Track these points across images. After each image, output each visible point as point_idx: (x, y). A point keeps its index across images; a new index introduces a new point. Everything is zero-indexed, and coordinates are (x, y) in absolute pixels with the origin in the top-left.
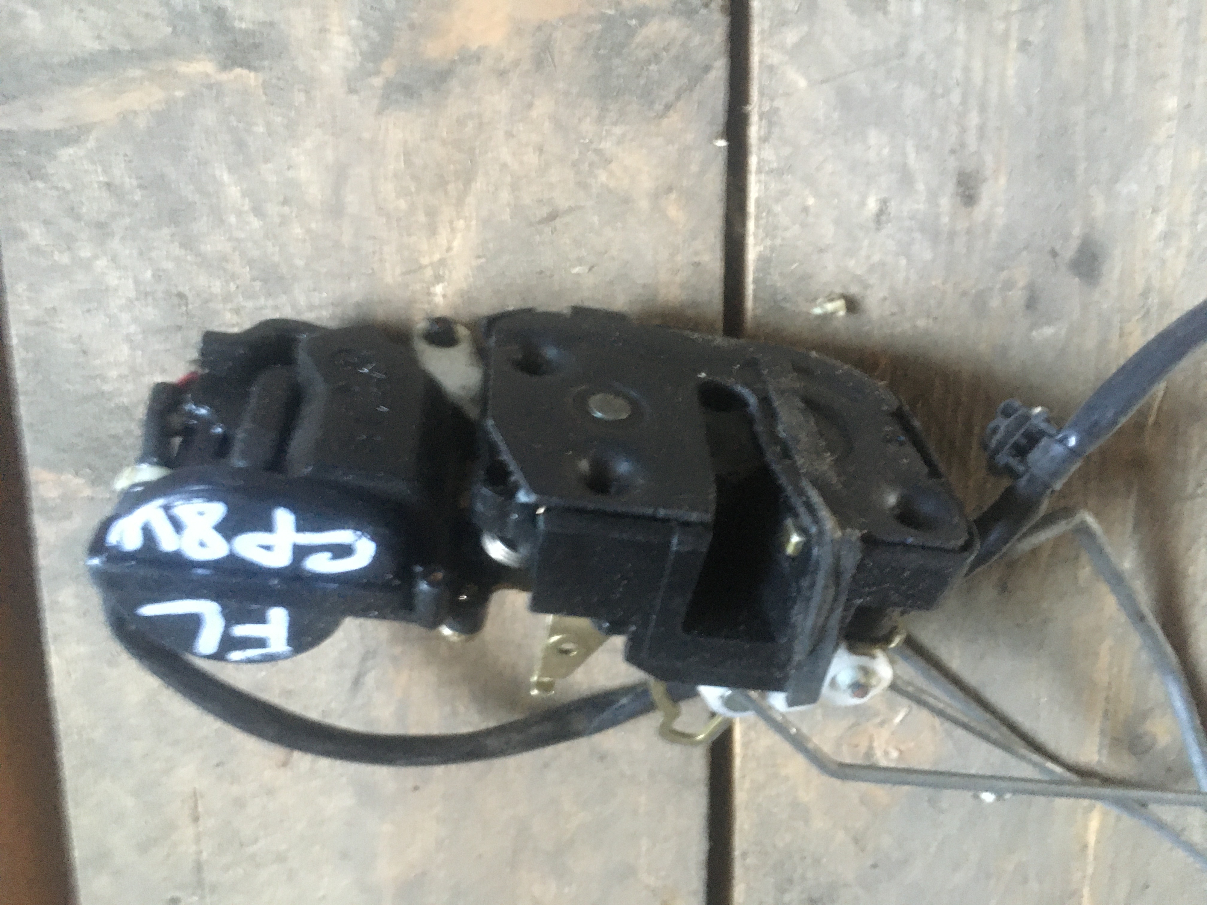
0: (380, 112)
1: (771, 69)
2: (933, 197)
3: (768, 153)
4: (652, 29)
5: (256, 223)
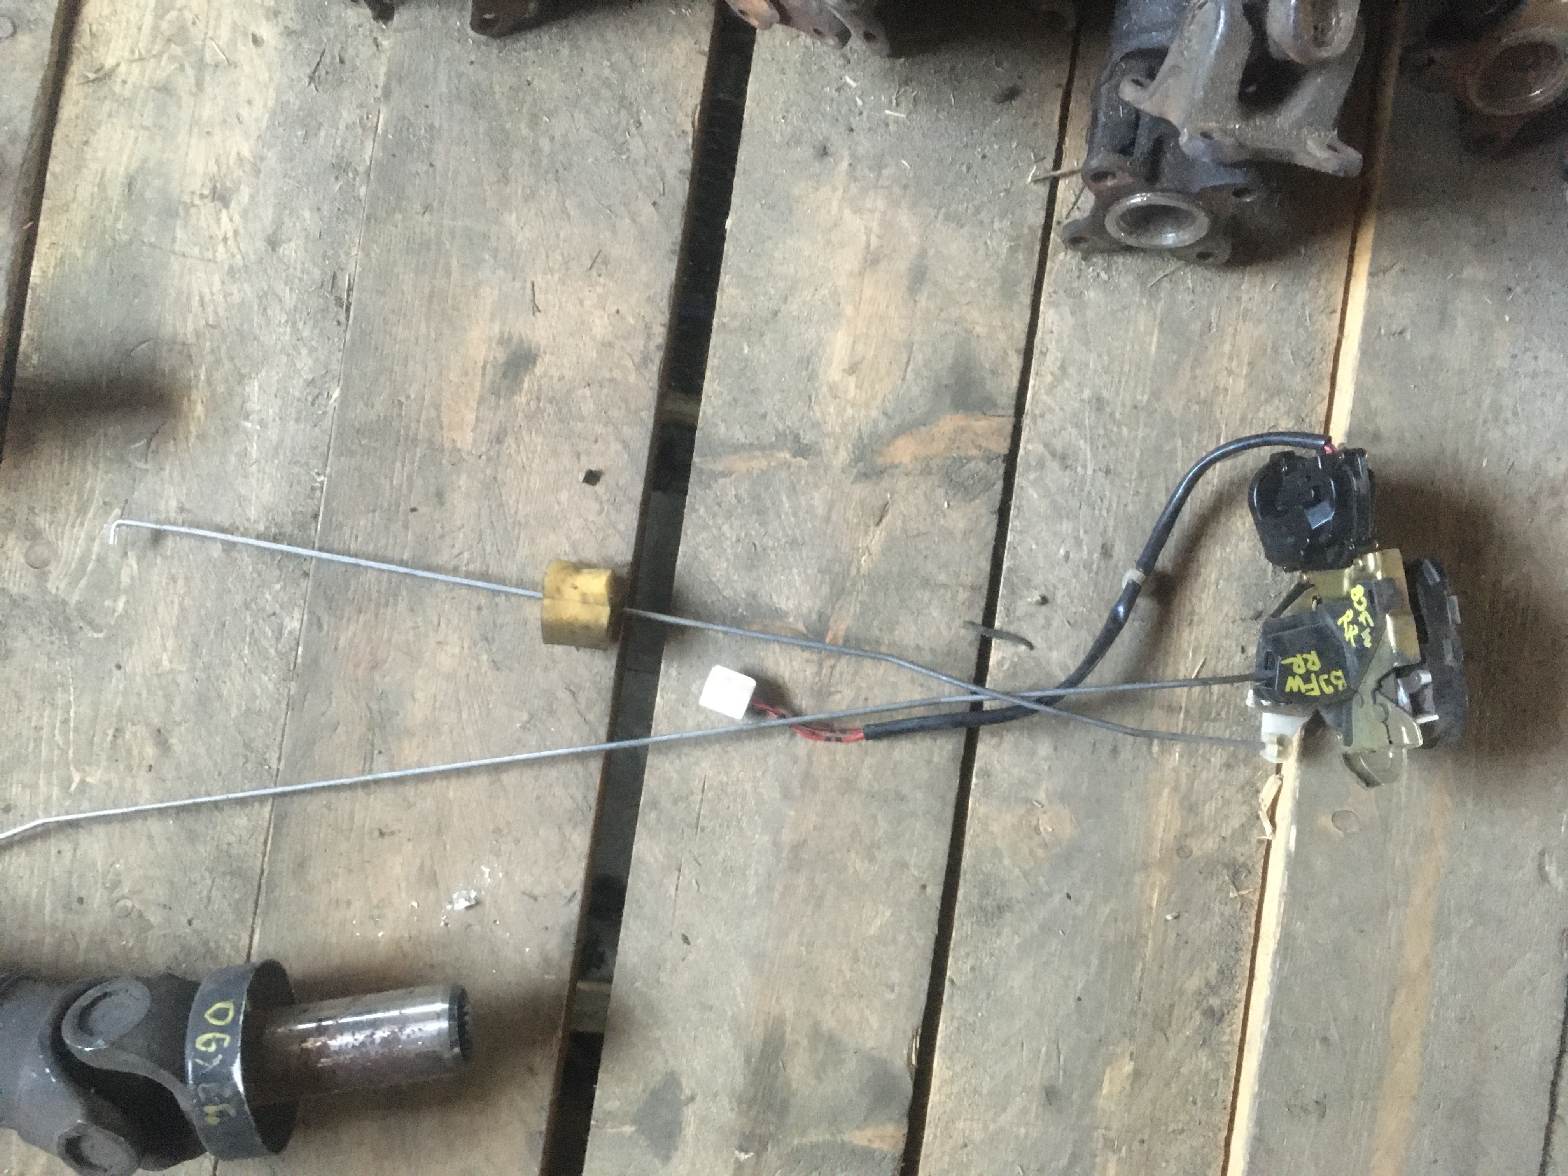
0: (852, 483)
1: (1022, 488)
2: (1090, 553)
3: (1017, 523)
4: (972, 465)
5: (793, 519)
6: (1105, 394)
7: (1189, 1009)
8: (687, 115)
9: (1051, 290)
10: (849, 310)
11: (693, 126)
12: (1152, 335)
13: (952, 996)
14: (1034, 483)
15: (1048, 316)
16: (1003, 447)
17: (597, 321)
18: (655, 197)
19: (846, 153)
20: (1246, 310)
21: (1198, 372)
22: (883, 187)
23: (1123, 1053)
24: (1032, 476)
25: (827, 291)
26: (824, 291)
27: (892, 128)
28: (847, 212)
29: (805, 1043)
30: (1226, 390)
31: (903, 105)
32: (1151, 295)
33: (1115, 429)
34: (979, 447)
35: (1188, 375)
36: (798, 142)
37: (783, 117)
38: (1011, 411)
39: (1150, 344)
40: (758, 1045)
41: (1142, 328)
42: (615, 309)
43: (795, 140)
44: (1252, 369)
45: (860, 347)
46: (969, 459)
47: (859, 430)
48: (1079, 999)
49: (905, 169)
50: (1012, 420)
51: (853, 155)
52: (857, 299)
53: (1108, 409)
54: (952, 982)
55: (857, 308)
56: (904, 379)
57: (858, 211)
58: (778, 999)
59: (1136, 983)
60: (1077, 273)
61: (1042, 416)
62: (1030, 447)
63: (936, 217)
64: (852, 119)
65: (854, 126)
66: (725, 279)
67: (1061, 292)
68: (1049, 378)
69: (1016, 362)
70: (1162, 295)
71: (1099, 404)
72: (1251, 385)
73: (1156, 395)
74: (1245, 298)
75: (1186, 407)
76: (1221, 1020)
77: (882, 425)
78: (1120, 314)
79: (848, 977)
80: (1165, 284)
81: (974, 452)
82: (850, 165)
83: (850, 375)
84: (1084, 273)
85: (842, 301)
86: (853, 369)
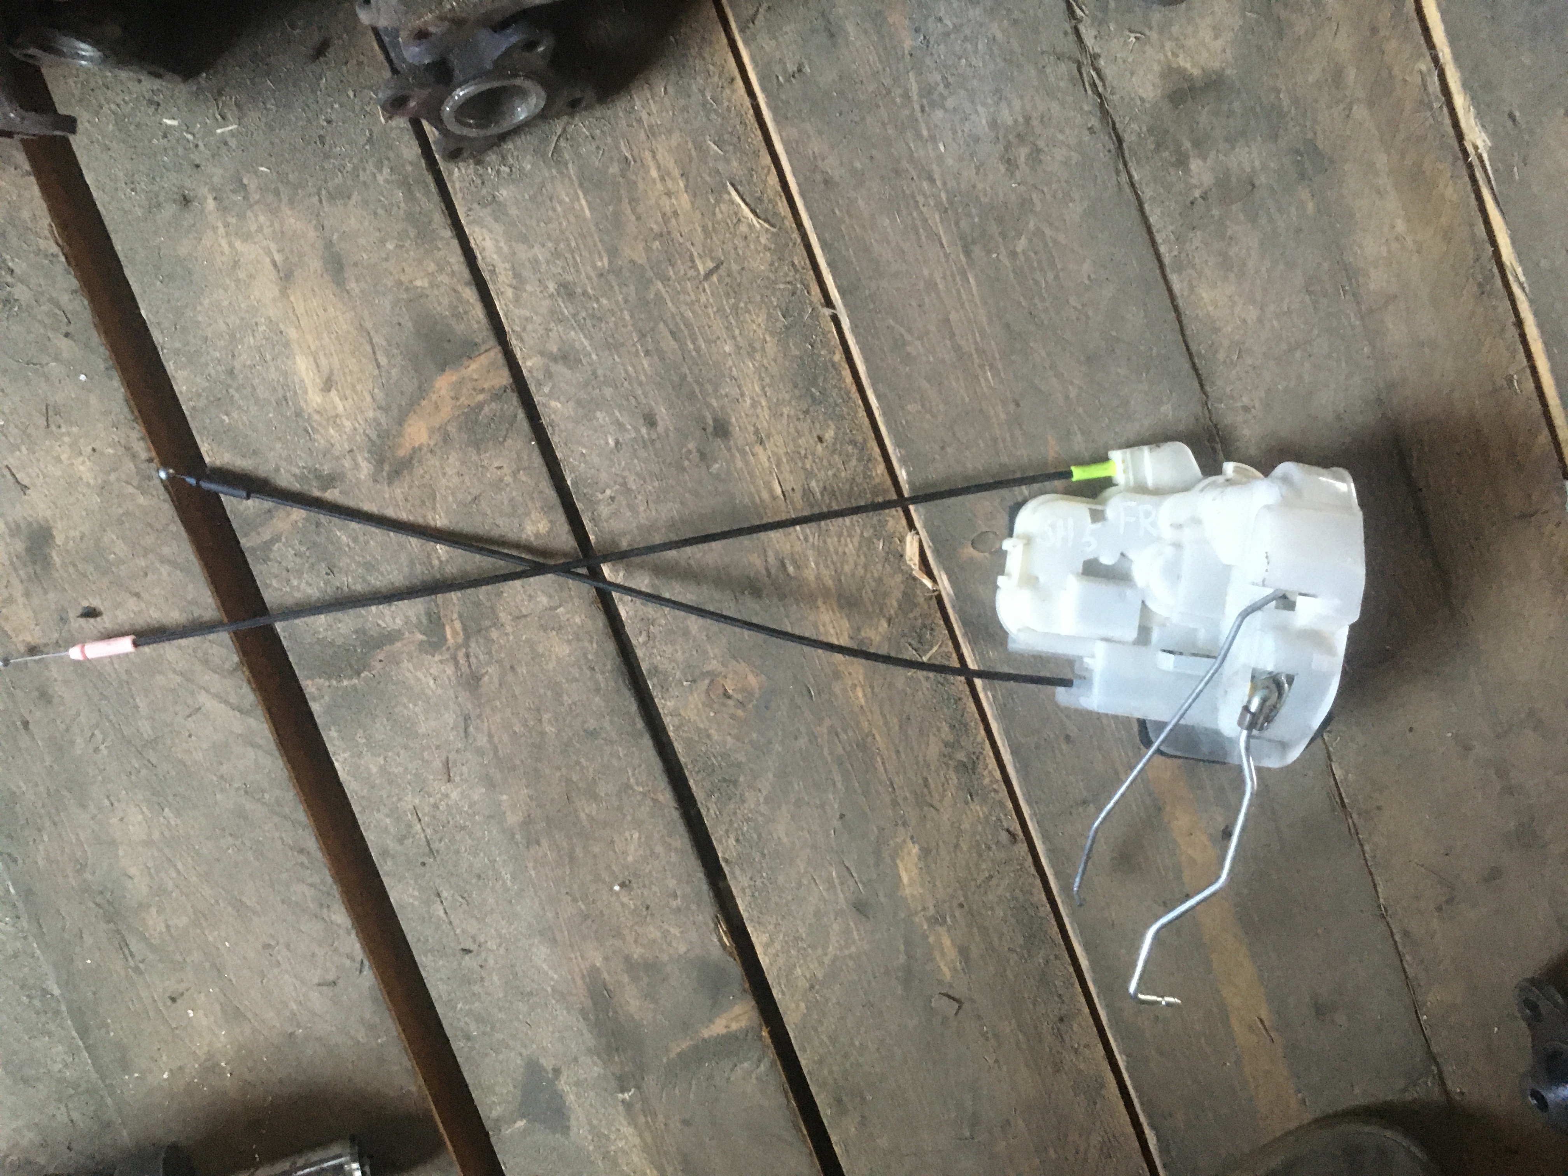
6: (569, 278)
7: (942, 773)
8: (46, 238)
9: (465, 209)
10: (292, 333)
11: (58, 244)
12: (578, 199)
13: (733, 873)
14: (550, 395)
15: (476, 235)
16: (503, 378)
17: (82, 468)
18: (64, 329)
19: (204, 190)
20: (651, 127)
21: (641, 209)
22: (257, 202)
23: (904, 841)
24: (546, 390)
25: (264, 327)
26: (262, 328)
27: (233, 143)
28: (238, 244)
29: (626, 979)
30: (675, 213)
31: (229, 115)
32: (558, 162)
33: (595, 305)
34: (482, 390)
35: (633, 218)
36: (159, 205)
37: (132, 190)
38: (492, 342)
39: (582, 209)
40: (588, 1003)
41: (567, 200)
42: (90, 448)
43: (153, 206)
44: (687, 180)
45: (323, 361)
46: (480, 406)
47: (368, 436)
48: (842, 816)
49: (267, 174)
50: (499, 348)
51: (213, 189)
52: (294, 318)
53: (579, 290)
54: (726, 861)
55: (298, 327)
56: (379, 366)
57: (247, 237)
58: (582, 957)
59: (884, 777)
60: (479, 182)
61: (524, 329)
62: (529, 363)
63: (321, 201)
64: (192, 156)
65: (198, 162)
66: (170, 367)
67: (475, 206)
68: (510, 292)
69: (470, 294)
70: (567, 156)
71: (567, 290)
72: (695, 195)
73: (613, 252)
74: (644, 116)
75: (648, 249)
76: (974, 769)
77: (383, 420)
78: (539, 199)
79: (632, 907)
80: (563, 143)
81: (481, 397)
82: (215, 199)
83: (329, 391)
84: (486, 177)
85: (282, 327)
86: (328, 385)
